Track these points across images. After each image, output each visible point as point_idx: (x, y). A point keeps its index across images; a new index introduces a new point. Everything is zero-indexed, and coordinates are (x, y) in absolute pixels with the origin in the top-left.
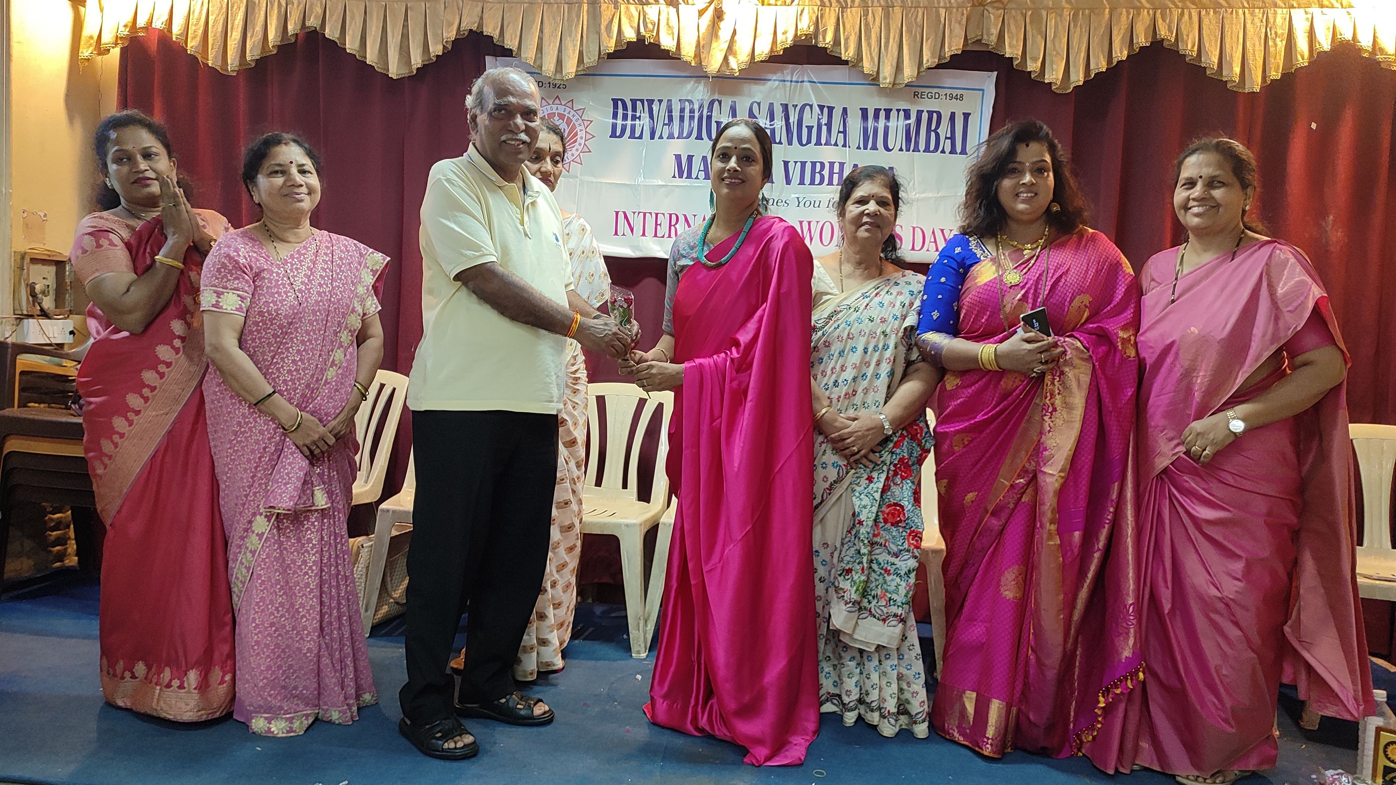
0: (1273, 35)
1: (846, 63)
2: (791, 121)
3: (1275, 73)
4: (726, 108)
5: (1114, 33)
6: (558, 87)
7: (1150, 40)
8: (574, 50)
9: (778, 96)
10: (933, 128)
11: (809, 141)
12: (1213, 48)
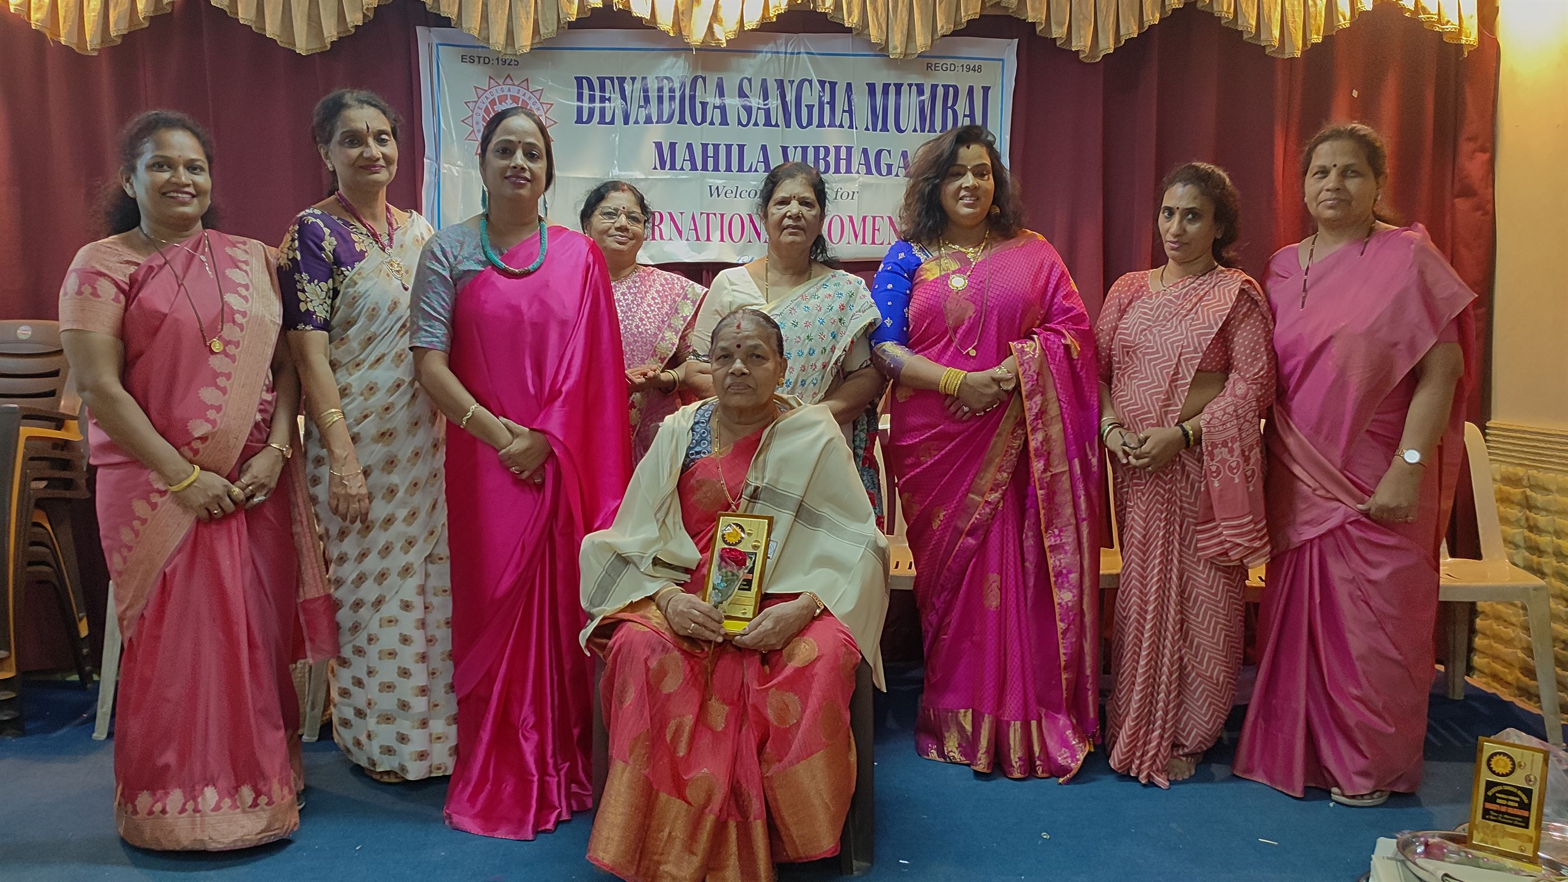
1: (849, 30)
2: (788, 99)
3: (1316, 36)
4: (711, 86)
6: (509, 64)
8: (528, 18)
9: (771, 70)
10: (949, 105)
11: (810, 123)
12: (1250, 10)
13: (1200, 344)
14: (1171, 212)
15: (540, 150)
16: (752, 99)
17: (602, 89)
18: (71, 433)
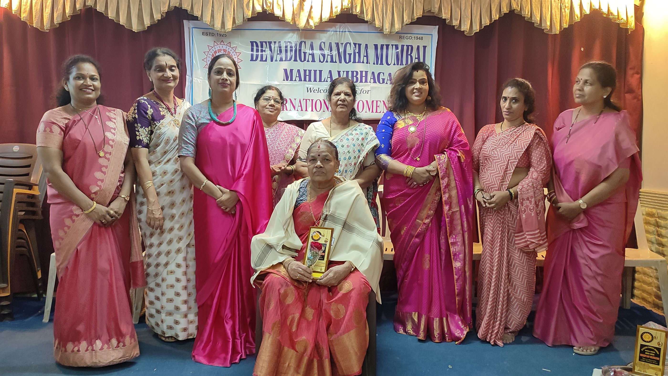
0: (564, 7)
1: (367, 22)
2: (341, 51)
3: (565, 25)
4: (308, 45)
5: (492, 6)
6: (222, 36)
7: (509, 10)
8: (230, 17)
9: (334, 39)
10: (409, 53)
11: (350, 61)
12: (537, 13)
13: (517, 156)
14: (506, 99)
15: (234, 72)
16: (325, 51)
17: (262, 46)
18: (36, 191)
